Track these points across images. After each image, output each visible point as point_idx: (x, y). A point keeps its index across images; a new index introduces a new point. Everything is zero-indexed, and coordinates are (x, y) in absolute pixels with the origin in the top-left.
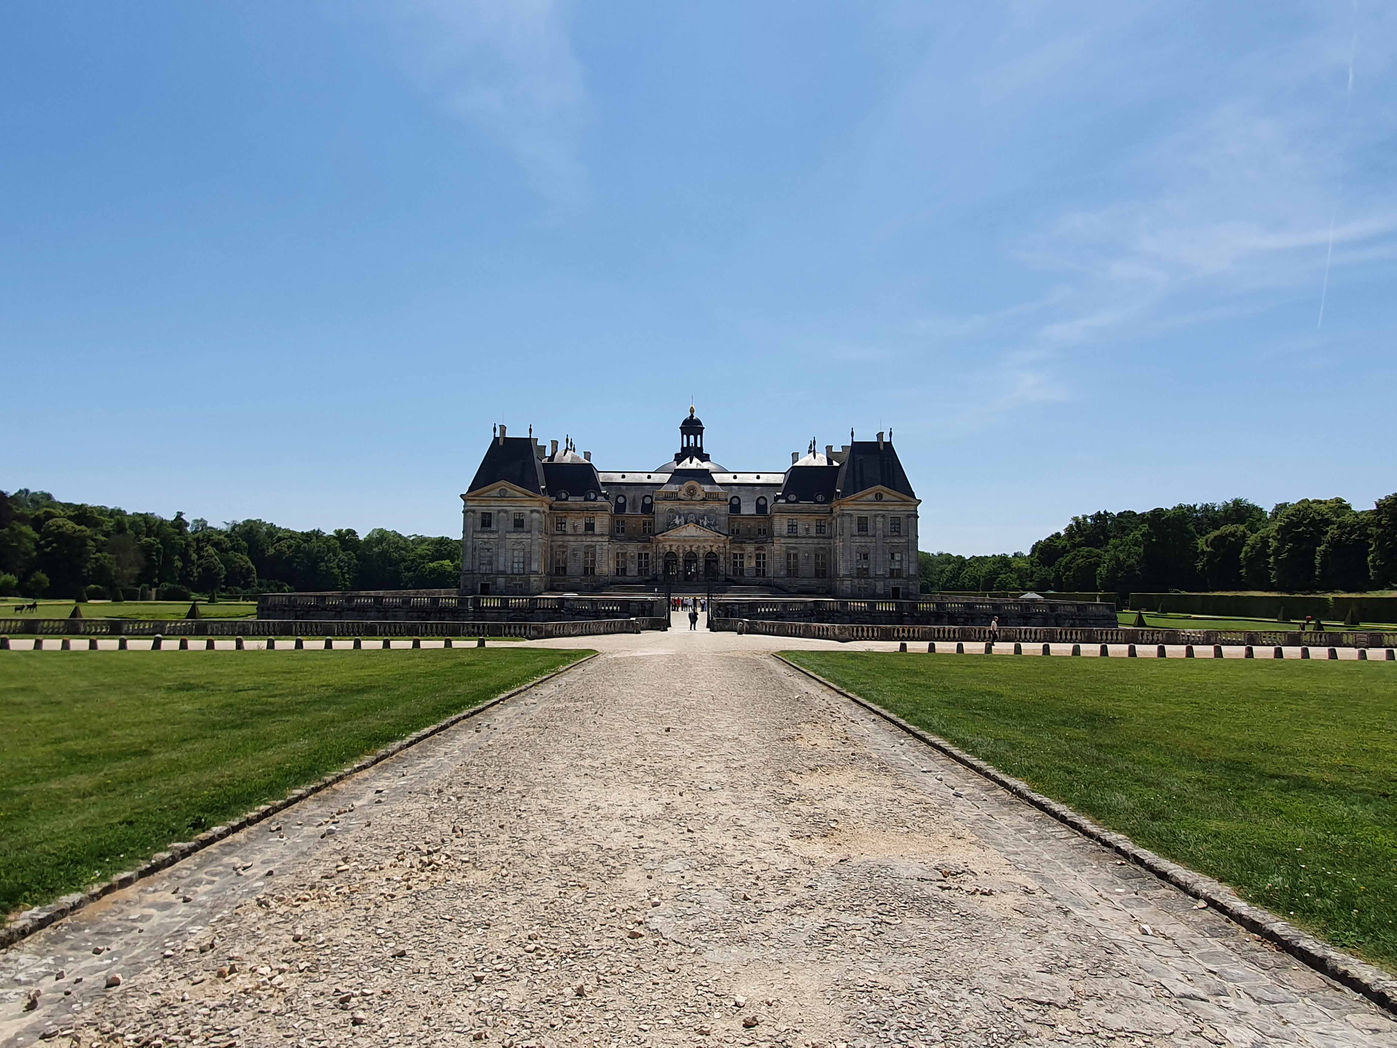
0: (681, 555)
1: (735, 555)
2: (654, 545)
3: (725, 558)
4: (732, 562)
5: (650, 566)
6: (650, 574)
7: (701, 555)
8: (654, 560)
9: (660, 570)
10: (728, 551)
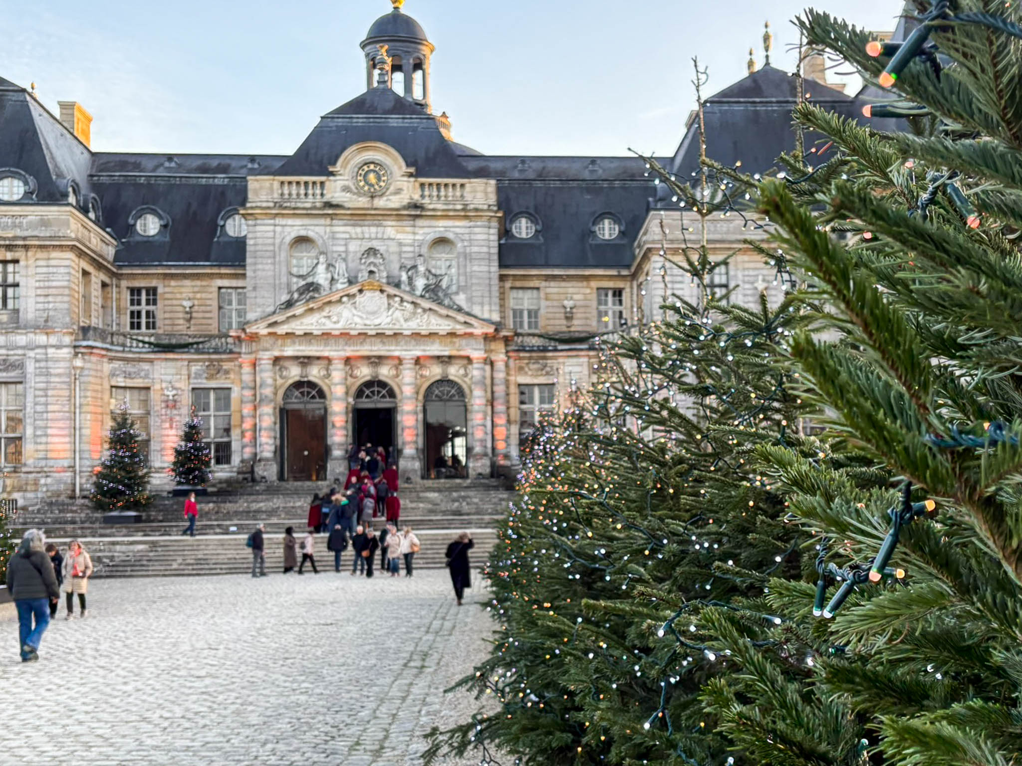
0: (339, 391)
1: (524, 391)
2: (246, 359)
3: (492, 402)
4: (515, 414)
5: (235, 434)
6: (236, 460)
7: (408, 391)
8: (247, 410)
9: (267, 445)
10: (500, 376)
